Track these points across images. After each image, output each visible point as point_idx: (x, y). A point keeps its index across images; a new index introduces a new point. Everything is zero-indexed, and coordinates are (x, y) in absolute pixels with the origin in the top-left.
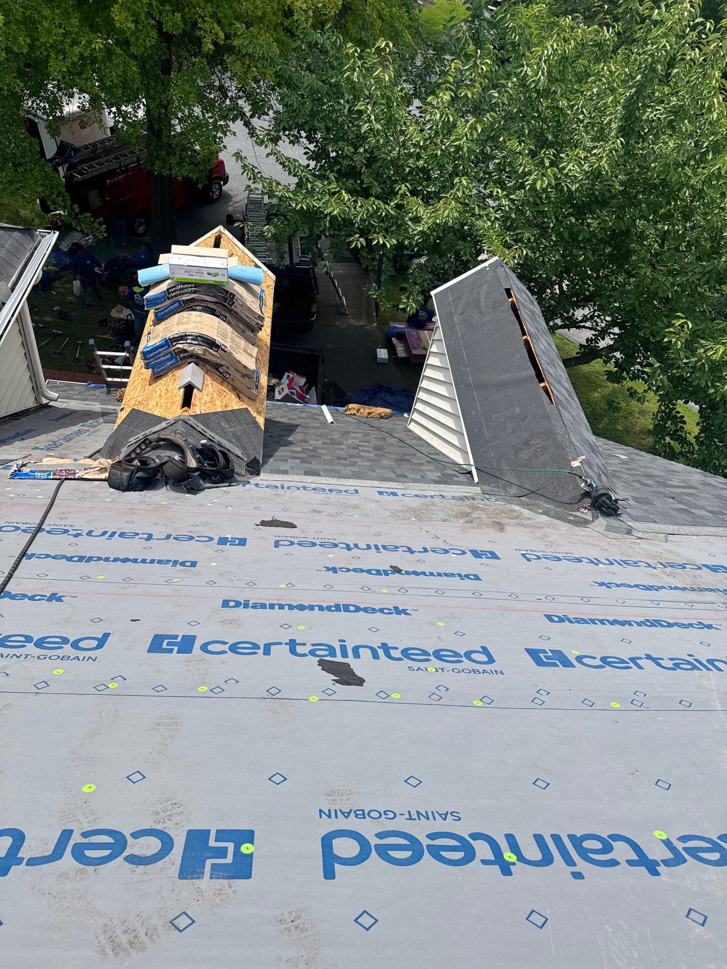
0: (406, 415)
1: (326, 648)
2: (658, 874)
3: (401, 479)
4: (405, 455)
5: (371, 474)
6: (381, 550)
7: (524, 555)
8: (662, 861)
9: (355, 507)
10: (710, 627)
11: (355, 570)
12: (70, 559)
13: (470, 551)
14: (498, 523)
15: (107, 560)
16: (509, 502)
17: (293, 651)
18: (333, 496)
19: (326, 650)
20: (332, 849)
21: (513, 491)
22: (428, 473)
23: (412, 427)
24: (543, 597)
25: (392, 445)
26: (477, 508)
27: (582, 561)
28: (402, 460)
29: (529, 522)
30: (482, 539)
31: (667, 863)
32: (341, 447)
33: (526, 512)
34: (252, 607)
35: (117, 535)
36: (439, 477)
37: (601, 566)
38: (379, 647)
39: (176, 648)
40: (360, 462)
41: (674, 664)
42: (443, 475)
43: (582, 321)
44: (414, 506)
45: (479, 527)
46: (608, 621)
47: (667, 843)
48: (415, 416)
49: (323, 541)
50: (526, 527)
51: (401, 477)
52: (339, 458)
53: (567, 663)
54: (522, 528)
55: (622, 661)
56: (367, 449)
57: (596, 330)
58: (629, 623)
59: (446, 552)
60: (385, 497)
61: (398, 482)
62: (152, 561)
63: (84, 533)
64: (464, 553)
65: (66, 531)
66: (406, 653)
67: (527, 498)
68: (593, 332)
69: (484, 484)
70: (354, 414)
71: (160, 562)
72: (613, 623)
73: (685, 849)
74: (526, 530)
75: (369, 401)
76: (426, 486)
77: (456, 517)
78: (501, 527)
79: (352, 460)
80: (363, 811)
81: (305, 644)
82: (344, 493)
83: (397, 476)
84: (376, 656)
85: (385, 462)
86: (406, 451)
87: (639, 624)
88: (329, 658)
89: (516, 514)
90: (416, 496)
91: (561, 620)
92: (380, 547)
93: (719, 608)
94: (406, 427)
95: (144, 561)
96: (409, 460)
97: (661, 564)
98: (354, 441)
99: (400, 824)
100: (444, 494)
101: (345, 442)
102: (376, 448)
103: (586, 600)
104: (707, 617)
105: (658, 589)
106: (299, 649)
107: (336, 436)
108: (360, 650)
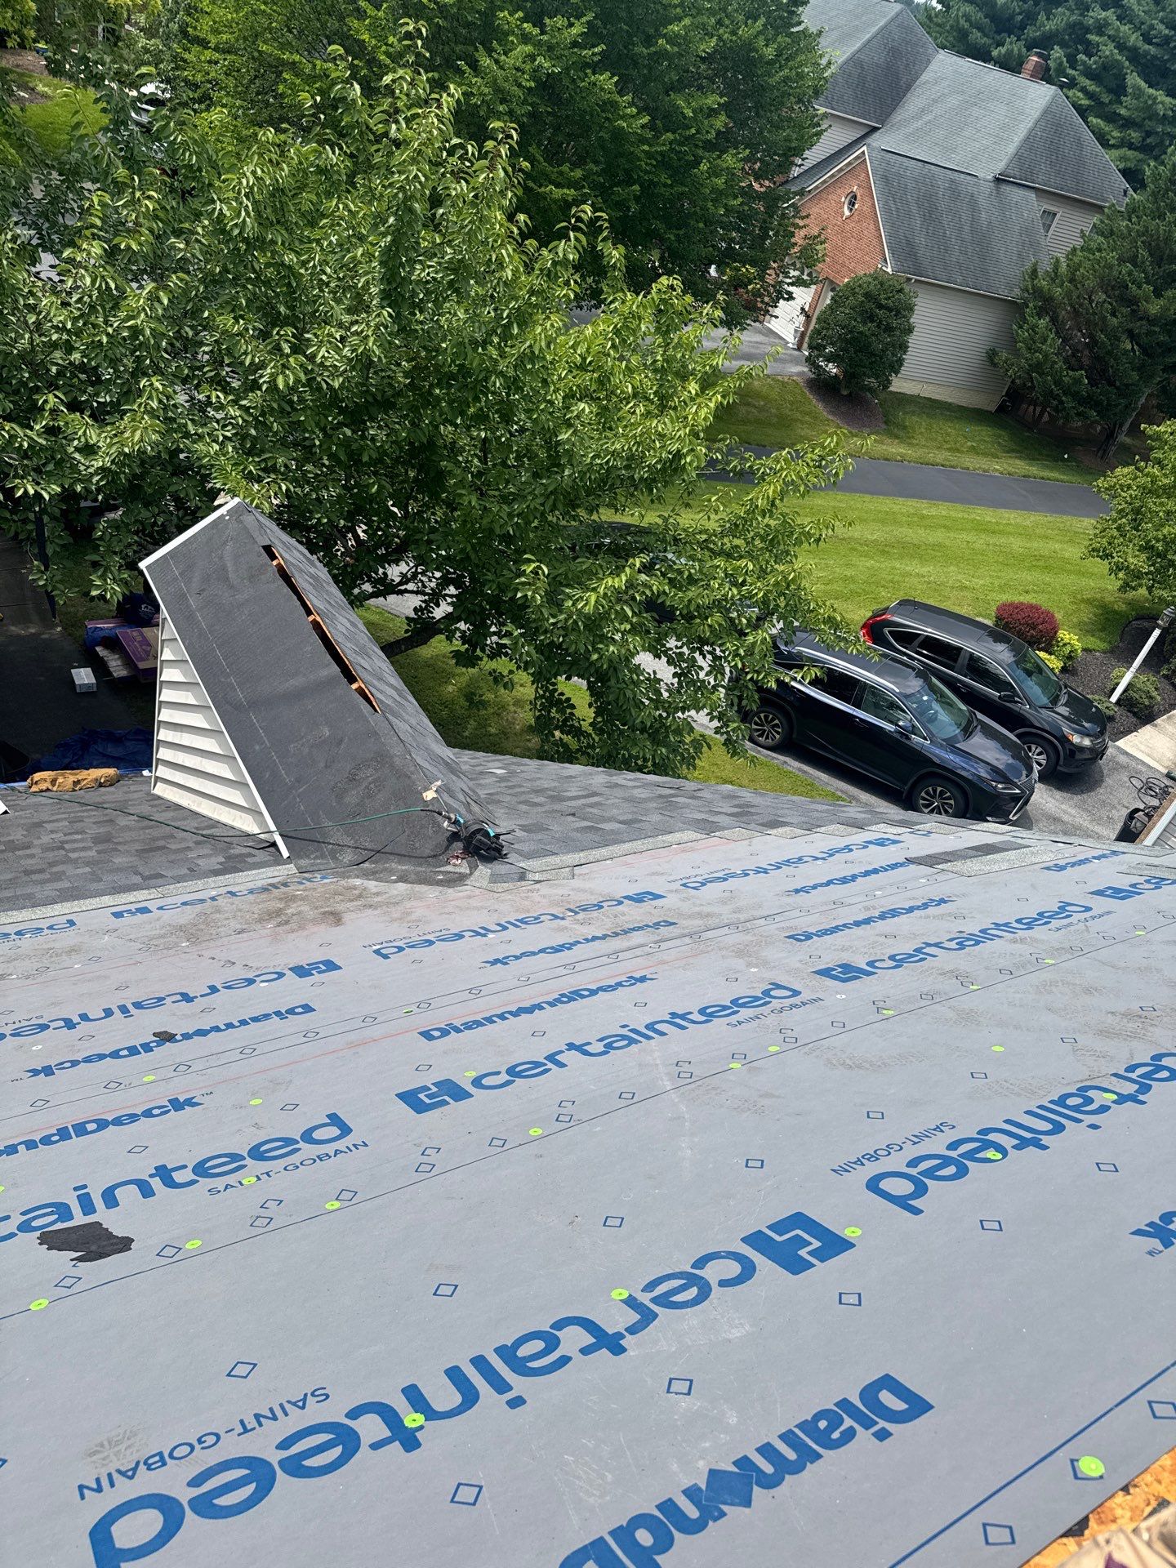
0: (146, 773)
1: (50, 1210)
2: (624, 1350)
3: (152, 882)
4: (154, 839)
5: (94, 886)
6: (133, 1010)
7: (377, 952)
8: (626, 1330)
9: (72, 950)
10: (643, 979)
11: (88, 1060)
13: (290, 969)
14: (332, 913)
16: (344, 876)
18: (27, 942)
19: (50, 1214)
21: (348, 856)
22: (199, 862)
23: (160, 790)
24: (414, 1008)
25: (128, 828)
26: (294, 898)
27: (463, 936)
28: (151, 850)
29: (379, 899)
30: (307, 947)
31: (633, 1330)
32: (28, 852)
33: (372, 885)
36: (221, 864)
37: (491, 936)
38: (151, 1176)
40: (70, 870)
41: (605, 1046)
42: (229, 858)
43: (401, 583)
44: (182, 921)
45: (302, 927)
46: (510, 1013)
47: (630, 1301)
48: (162, 772)
49: (18, 1025)
50: (376, 908)
51: (151, 880)
52: (27, 873)
53: (459, 1094)
54: (369, 912)
55: (537, 1064)
56: (80, 845)
57: (424, 594)
58: (539, 1007)
59: (251, 982)
60: (127, 919)
61: (147, 888)
64: (281, 975)
66: (202, 1170)
67: (371, 863)
68: (421, 597)
69: (300, 857)
70: (48, 790)
72: (515, 1014)
73: (653, 1300)
74: (376, 912)
75: (76, 761)
76: (200, 883)
77: (260, 920)
78: (336, 918)
79: (55, 869)
81: (8, 1217)
82: (46, 931)
83: (145, 878)
84: (147, 1191)
85: (118, 860)
86: (156, 833)
87: (552, 1004)
88: (60, 1226)
89: (357, 892)
90: (184, 904)
91: (445, 1033)
92: (130, 1007)
93: (651, 950)
94: (149, 794)
96: (164, 848)
97: (570, 910)
98: (53, 836)
100: (234, 889)
101: (36, 842)
102: (97, 840)
103: (475, 992)
104: (636, 967)
105: (570, 946)
107: (18, 835)
108: (117, 1193)
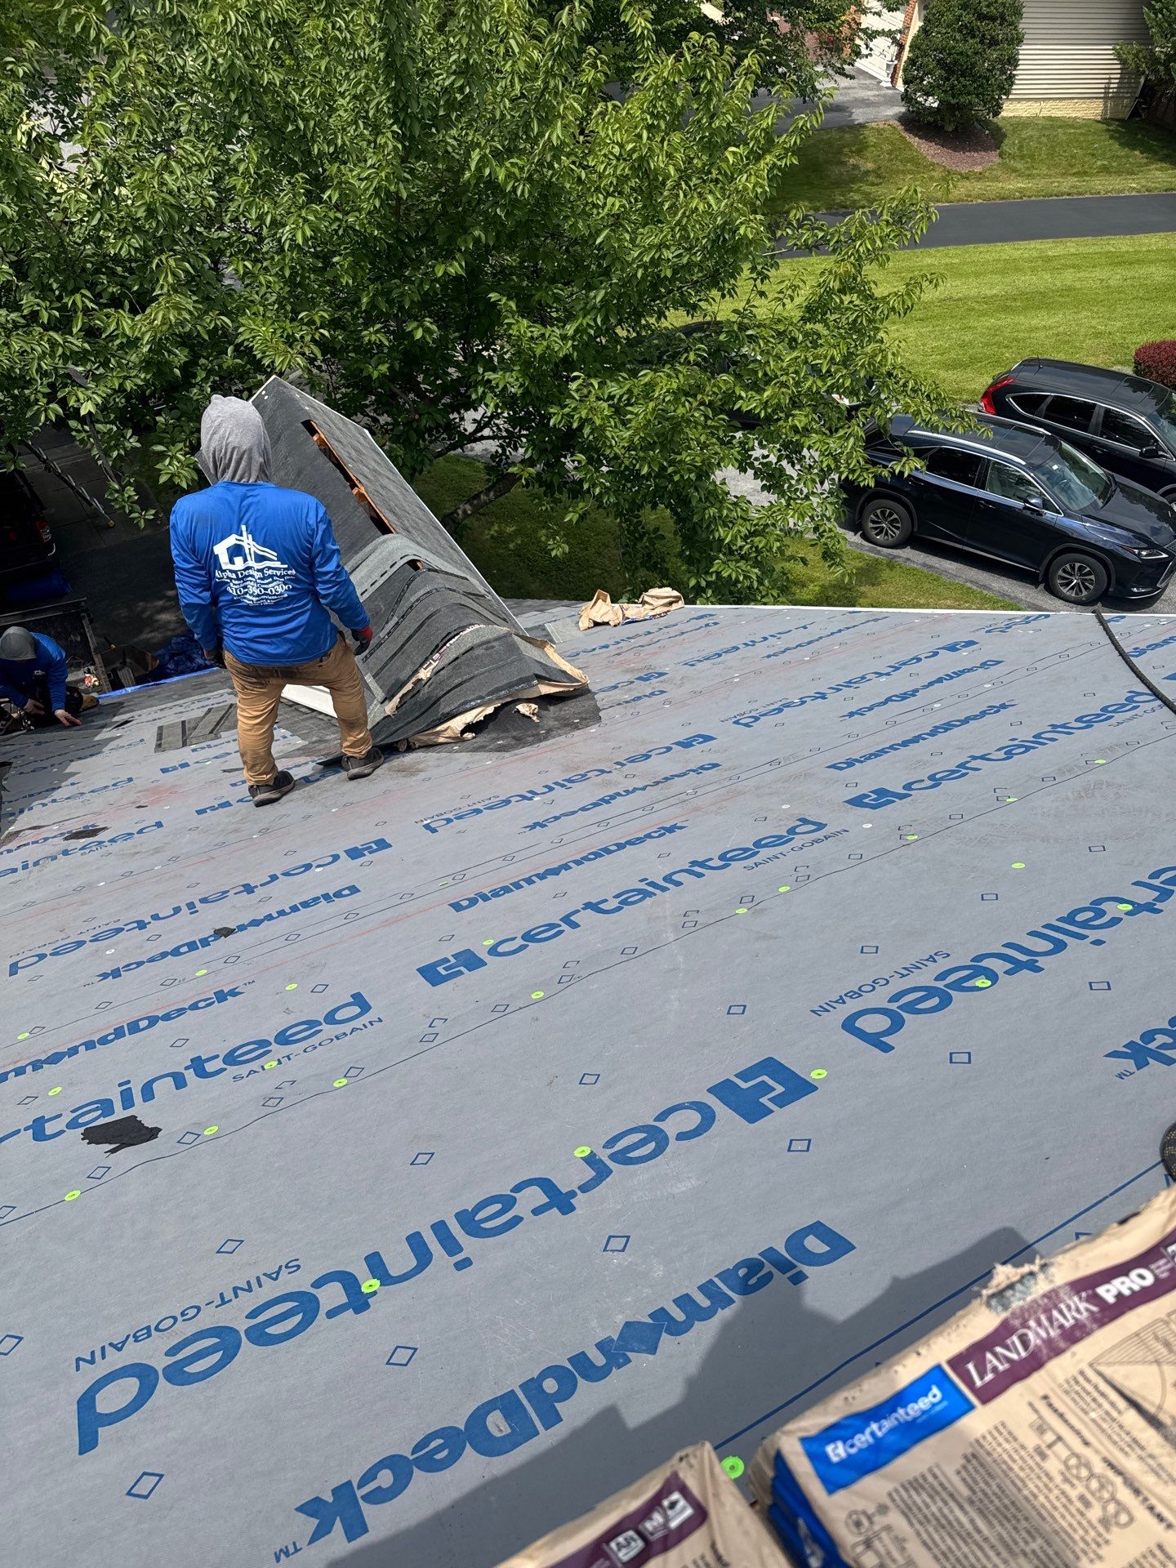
1: (96, 1106)
17: (39, 1135)
19: (96, 1109)
41: (620, 902)
53: (475, 965)
72: (544, 876)
84: (181, 1084)
88: (101, 1121)
91: (473, 902)
106: (50, 1128)
108: (155, 1086)
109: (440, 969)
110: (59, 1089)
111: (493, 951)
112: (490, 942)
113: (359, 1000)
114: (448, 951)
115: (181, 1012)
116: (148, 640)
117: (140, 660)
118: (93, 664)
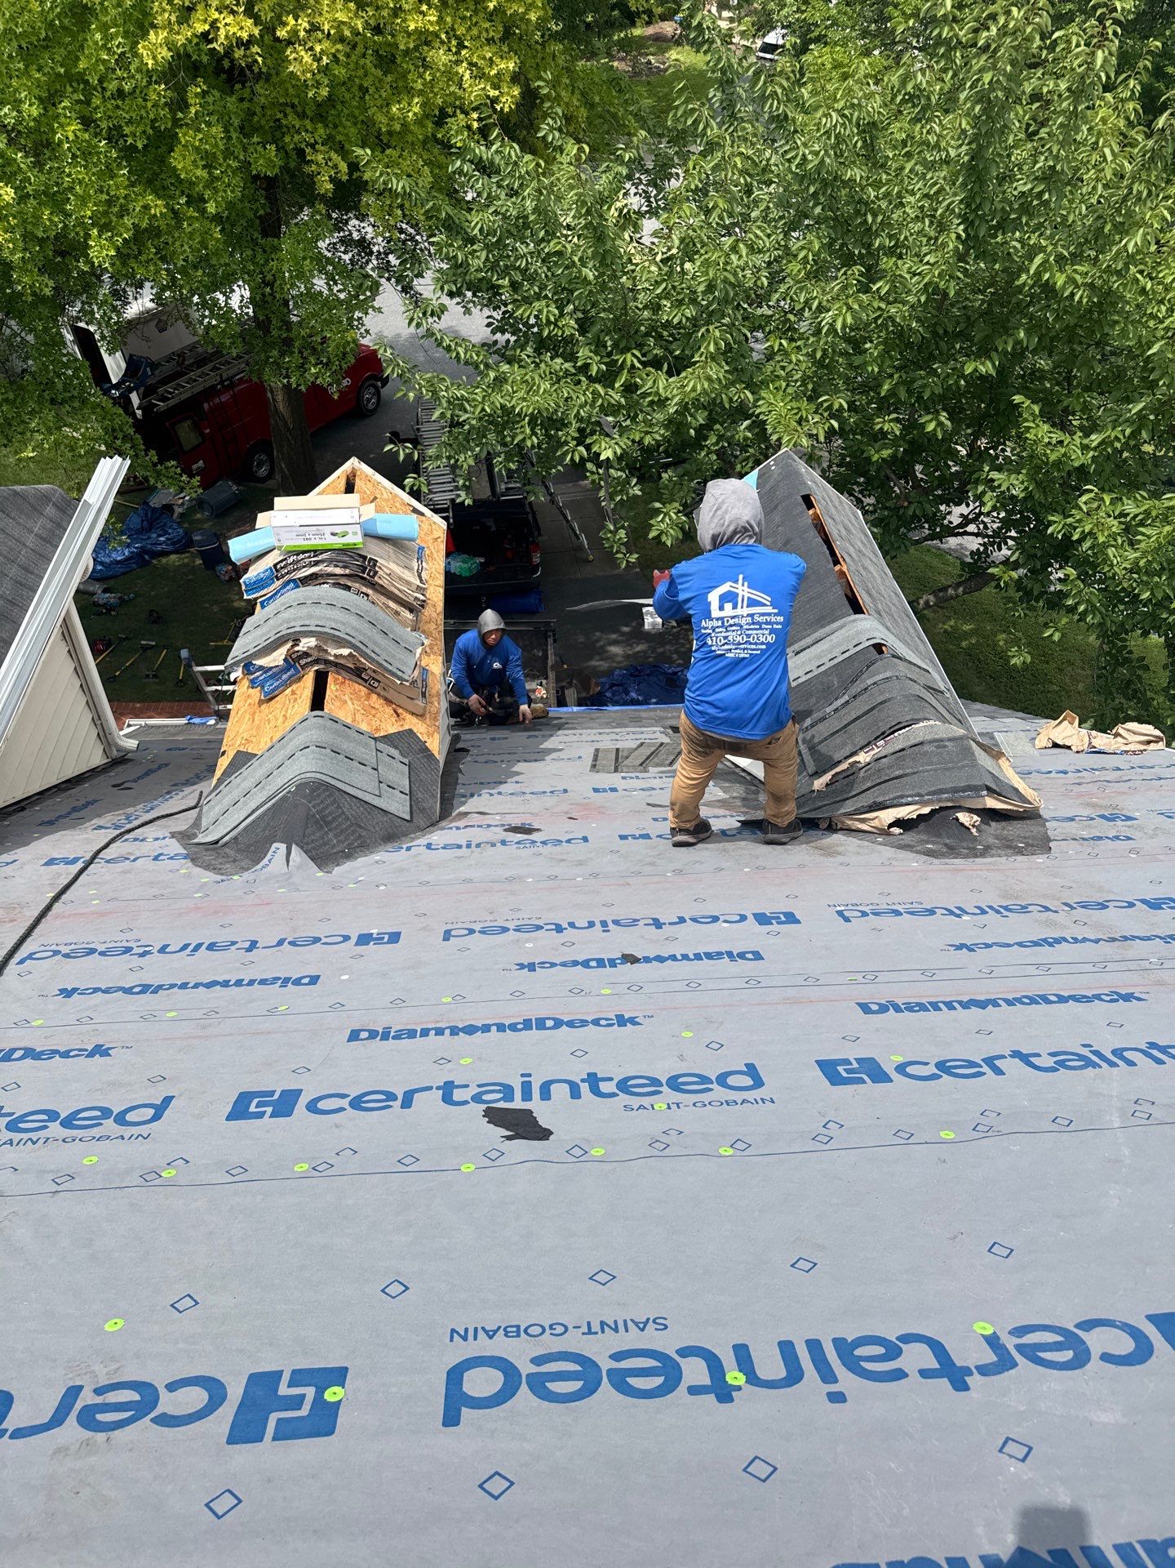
1: (499, 1088)
2: (966, 1388)
6: (611, 926)
8: (976, 1367)
10: (1129, 997)
12: (128, 991)
15: (184, 986)
17: (447, 1099)
19: (499, 1091)
20: (461, 1384)
31: (984, 1370)
34: (394, 1038)
35: (204, 946)
39: (269, 1110)
41: (1056, 1062)
46: (961, 1003)
47: (993, 1341)
58: (994, 1003)
59: (715, 920)
60: (629, 842)
62: (251, 983)
63: (155, 951)
65: (128, 950)
66: (624, 1086)
71: (263, 982)
72: (968, 1005)
73: (1019, 1348)
80: (518, 1327)
81: (467, 1086)
84: (575, 1093)
88: (502, 1105)
91: (883, 1009)
92: (610, 923)
95: (239, 983)
99: (574, 1342)
106: (458, 1095)
108: (553, 1087)
109: (840, 1069)
110: (469, 1060)
111: (901, 1069)
112: (900, 1059)
113: (751, 1070)
114: (853, 1053)
115: (584, 1023)
116: (596, 667)
117: (585, 684)
118: (546, 678)
